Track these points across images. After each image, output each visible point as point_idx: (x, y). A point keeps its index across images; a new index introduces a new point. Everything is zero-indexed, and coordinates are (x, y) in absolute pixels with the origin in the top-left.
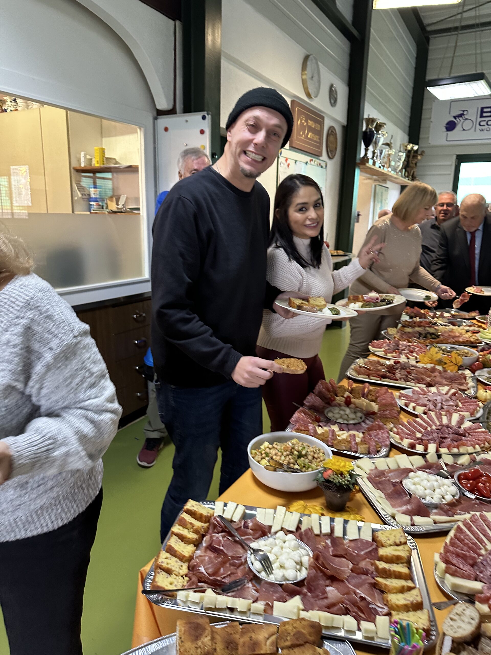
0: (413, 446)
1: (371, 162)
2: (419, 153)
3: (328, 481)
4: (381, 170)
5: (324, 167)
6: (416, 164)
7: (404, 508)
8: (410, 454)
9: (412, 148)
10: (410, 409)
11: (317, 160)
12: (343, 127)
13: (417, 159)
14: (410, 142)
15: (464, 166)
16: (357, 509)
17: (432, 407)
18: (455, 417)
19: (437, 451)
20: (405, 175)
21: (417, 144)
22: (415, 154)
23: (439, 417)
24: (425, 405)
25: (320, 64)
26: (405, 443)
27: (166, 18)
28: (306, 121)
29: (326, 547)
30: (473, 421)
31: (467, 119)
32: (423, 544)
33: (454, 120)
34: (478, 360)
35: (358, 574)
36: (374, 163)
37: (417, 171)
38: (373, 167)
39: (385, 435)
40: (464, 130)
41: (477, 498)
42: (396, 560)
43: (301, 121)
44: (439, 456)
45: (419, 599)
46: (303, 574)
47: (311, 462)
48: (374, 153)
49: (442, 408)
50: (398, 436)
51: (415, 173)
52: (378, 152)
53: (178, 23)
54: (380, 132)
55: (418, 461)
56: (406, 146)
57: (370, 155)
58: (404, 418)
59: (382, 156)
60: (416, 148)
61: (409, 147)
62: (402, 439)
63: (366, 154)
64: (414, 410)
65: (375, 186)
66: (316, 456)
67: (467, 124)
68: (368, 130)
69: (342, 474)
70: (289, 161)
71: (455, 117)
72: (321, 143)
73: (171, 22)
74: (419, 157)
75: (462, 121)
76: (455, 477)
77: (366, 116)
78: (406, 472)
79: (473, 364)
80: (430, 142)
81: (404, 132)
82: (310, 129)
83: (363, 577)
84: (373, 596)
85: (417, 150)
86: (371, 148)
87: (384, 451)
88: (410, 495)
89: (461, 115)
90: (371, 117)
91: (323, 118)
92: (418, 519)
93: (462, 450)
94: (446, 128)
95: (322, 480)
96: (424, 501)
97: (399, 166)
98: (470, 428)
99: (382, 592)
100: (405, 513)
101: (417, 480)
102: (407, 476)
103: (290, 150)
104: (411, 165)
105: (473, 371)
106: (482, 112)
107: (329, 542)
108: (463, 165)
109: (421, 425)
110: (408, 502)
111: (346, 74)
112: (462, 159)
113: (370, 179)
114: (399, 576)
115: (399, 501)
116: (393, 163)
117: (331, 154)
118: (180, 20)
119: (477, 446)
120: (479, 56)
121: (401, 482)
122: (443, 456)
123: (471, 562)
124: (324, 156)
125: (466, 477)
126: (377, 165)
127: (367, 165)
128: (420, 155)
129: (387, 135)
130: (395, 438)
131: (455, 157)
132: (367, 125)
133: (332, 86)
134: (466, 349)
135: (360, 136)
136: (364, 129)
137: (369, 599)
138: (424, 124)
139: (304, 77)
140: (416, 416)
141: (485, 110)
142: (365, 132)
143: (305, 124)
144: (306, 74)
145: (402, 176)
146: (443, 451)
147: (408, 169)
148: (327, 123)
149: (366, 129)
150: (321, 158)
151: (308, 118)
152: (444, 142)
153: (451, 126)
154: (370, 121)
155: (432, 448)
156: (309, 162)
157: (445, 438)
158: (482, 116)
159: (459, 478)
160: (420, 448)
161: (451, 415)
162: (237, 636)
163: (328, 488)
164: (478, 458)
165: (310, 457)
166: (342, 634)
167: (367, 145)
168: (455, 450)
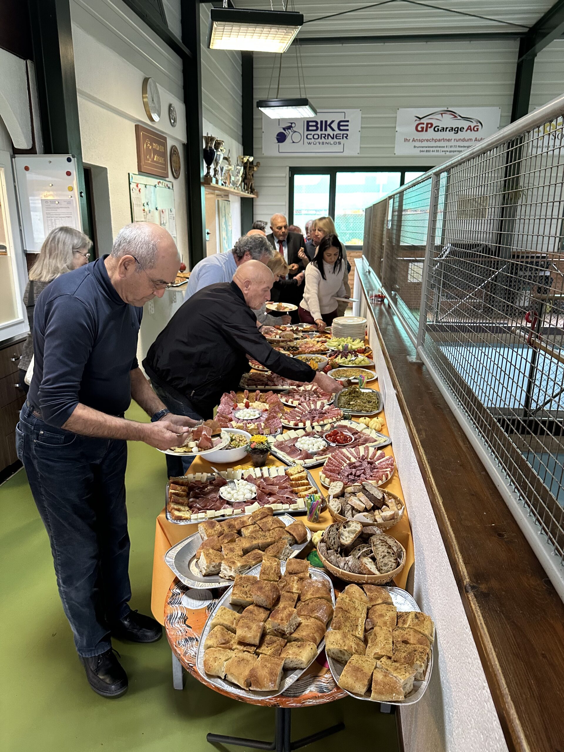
0: (296, 425)
1: (214, 180)
2: (255, 164)
3: (255, 449)
4: (223, 187)
5: (171, 188)
6: (253, 175)
7: (299, 457)
8: (296, 429)
9: (248, 160)
10: (289, 403)
11: (164, 182)
12: (184, 144)
13: (254, 170)
14: (245, 153)
15: (298, 178)
16: (272, 463)
17: (303, 400)
18: (319, 404)
19: (311, 425)
20: (244, 188)
21: (251, 155)
22: (251, 166)
23: (309, 406)
24: (299, 400)
25: (157, 84)
26: (292, 424)
27: (18, 58)
28: (151, 145)
29: (261, 482)
30: (330, 405)
31: (295, 132)
32: (312, 472)
33: (283, 131)
34: (328, 364)
35: (283, 489)
36: (217, 182)
37: (255, 183)
38: (216, 186)
39: (278, 421)
40: (293, 142)
41: (337, 445)
42: (301, 478)
43: (147, 145)
44: (313, 428)
45: (316, 489)
46: (254, 496)
47: (239, 443)
48: (215, 170)
49: (310, 399)
50: (286, 421)
51: (253, 185)
52: (218, 168)
53: (29, 62)
54: (219, 150)
55: (301, 432)
56: (243, 159)
57: (212, 173)
58: (286, 409)
59: (223, 173)
60: (251, 159)
61: (245, 160)
62: (289, 422)
63: (208, 173)
64: (292, 403)
65: (218, 201)
66: (241, 439)
67: (296, 137)
68: (208, 149)
69: (262, 443)
70: (139, 185)
71: (284, 129)
72: (166, 164)
73: (23, 62)
74: (255, 169)
75: (291, 133)
76: (324, 436)
77: (204, 134)
78: (296, 439)
79: (325, 367)
80: (263, 152)
81: (238, 142)
82: (156, 152)
83: (286, 490)
84: (293, 496)
85: (253, 161)
86: (212, 166)
87: (279, 430)
88: (301, 450)
89: (290, 128)
90: (209, 135)
91: (165, 139)
92: (307, 461)
93: (325, 422)
94: (277, 139)
95: (250, 449)
96: (309, 452)
97: (238, 180)
98: (328, 409)
99: (297, 493)
100: (299, 459)
101: (303, 442)
102: (297, 441)
103: (139, 175)
104: (248, 177)
105: (326, 373)
106: (308, 126)
107: (262, 480)
108: (296, 177)
109: (299, 412)
110: (300, 454)
111: (181, 92)
112: (294, 171)
113: (212, 194)
114: (303, 485)
115: (294, 455)
116: (233, 178)
117: (176, 173)
118: (31, 59)
119: (334, 418)
120: (300, 69)
121: (294, 445)
122: (315, 427)
123: (337, 472)
124: (170, 178)
125: (330, 436)
126: (220, 183)
127: (212, 184)
128: (256, 166)
129: (225, 150)
130: (285, 422)
131: (288, 168)
132: (207, 143)
133: (170, 106)
134: (320, 356)
135: (201, 155)
136: (204, 147)
137: (291, 497)
138: (256, 134)
139: (145, 100)
140: (295, 407)
141: (310, 124)
142: (205, 150)
143: (150, 148)
144: (147, 97)
145: (242, 191)
146: (315, 424)
147: (246, 181)
148: (170, 143)
149: (206, 147)
150: (167, 179)
151: (153, 141)
152: (276, 154)
153: (281, 138)
154: (210, 139)
155: (308, 423)
156: (157, 185)
157: (314, 417)
158: (308, 130)
159: (326, 437)
160: (301, 425)
161: (316, 403)
162: (233, 522)
163: (255, 453)
164: (335, 425)
165: (238, 440)
166: (282, 511)
167: (209, 164)
168: (322, 423)
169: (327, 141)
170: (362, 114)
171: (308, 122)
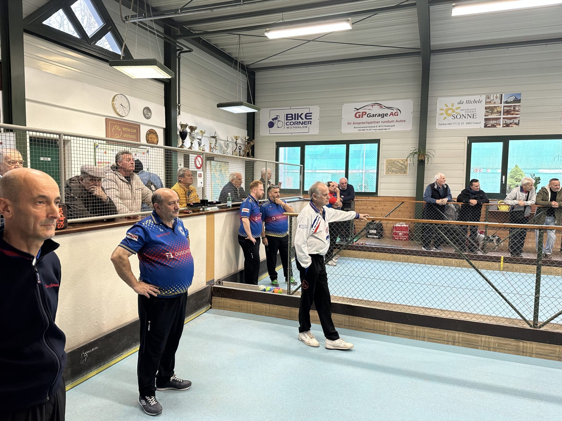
15: (281, 149)
22: (249, 142)
28: (121, 128)
31: (279, 121)
33: (272, 121)
40: (278, 127)
43: (115, 128)
60: (247, 138)
67: (280, 124)
71: (273, 119)
74: (252, 143)
75: (277, 122)
80: (260, 134)
81: (241, 128)
89: (276, 119)
94: (269, 126)
106: (287, 117)
112: (279, 145)
131: (275, 143)
141: (288, 116)
152: (268, 134)
153: (271, 125)
158: (287, 120)
169: (298, 126)
170: (320, 108)
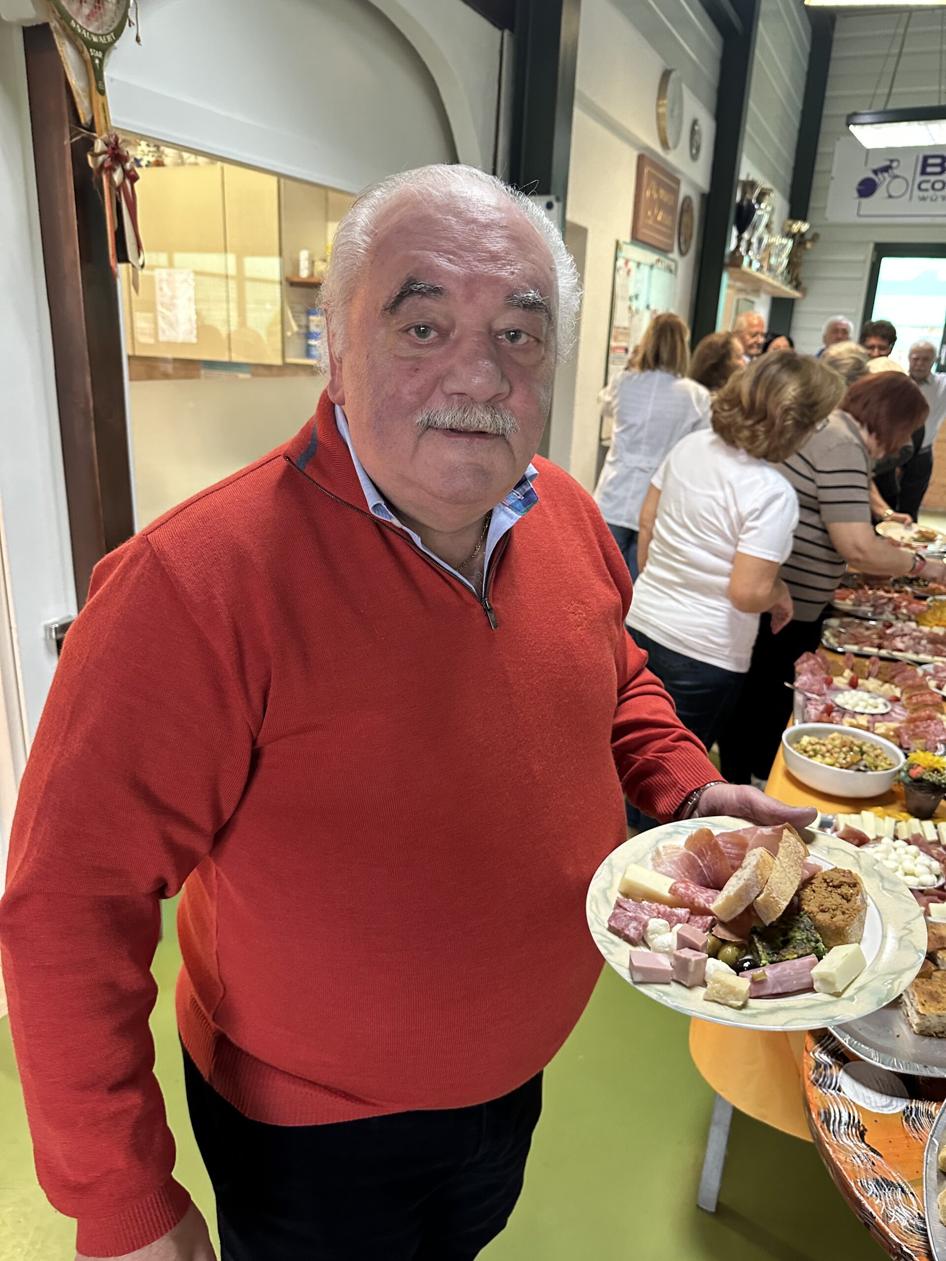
1: (746, 261)
2: (810, 236)
3: (920, 780)
4: (759, 275)
5: (673, 271)
6: (804, 258)
9: (799, 229)
11: (665, 260)
12: (703, 195)
13: (806, 249)
14: (795, 217)
20: (787, 279)
21: (804, 219)
22: (802, 240)
25: (683, 86)
28: (658, 191)
31: (896, 177)
36: (750, 264)
38: (748, 271)
40: (890, 197)
43: (651, 191)
46: (938, 881)
48: (749, 243)
52: (754, 240)
53: (506, 33)
54: (763, 206)
56: (790, 226)
57: (742, 249)
59: (761, 249)
60: (804, 227)
61: (795, 228)
63: (738, 247)
65: (738, 301)
67: (897, 187)
68: (745, 203)
70: (629, 263)
72: (672, 228)
74: (809, 245)
75: (888, 179)
77: (742, 177)
80: (827, 215)
82: (662, 205)
85: (807, 231)
86: (746, 235)
89: (886, 169)
90: (750, 179)
91: (678, 182)
94: (859, 191)
95: (908, 780)
97: (781, 264)
103: (631, 244)
106: (925, 165)
111: (712, 97)
112: (884, 250)
116: (773, 260)
117: (684, 247)
118: (512, 30)
124: (675, 253)
126: (755, 266)
127: (741, 266)
128: (810, 241)
131: (871, 246)
132: (744, 193)
133: (695, 123)
135: (732, 215)
136: (738, 200)
138: (818, 181)
139: (662, 110)
141: (931, 161)
142: (740, 206)
143: (655, 196)
144: (663, 105)
145: (782, 283)
148: (684, 190)
149: (742, 200)
150: (671, 256)
151: (661, 184)
152: (851, 218)
153: (867, 188)
154: (750, 185)
156: (655, 265)
158: (923, 172)
167: (741, 231)
171: (926, 158)
